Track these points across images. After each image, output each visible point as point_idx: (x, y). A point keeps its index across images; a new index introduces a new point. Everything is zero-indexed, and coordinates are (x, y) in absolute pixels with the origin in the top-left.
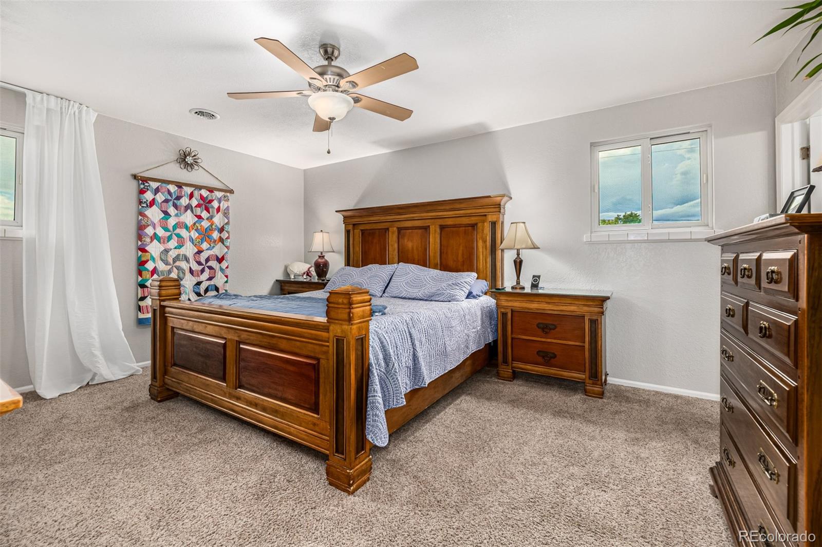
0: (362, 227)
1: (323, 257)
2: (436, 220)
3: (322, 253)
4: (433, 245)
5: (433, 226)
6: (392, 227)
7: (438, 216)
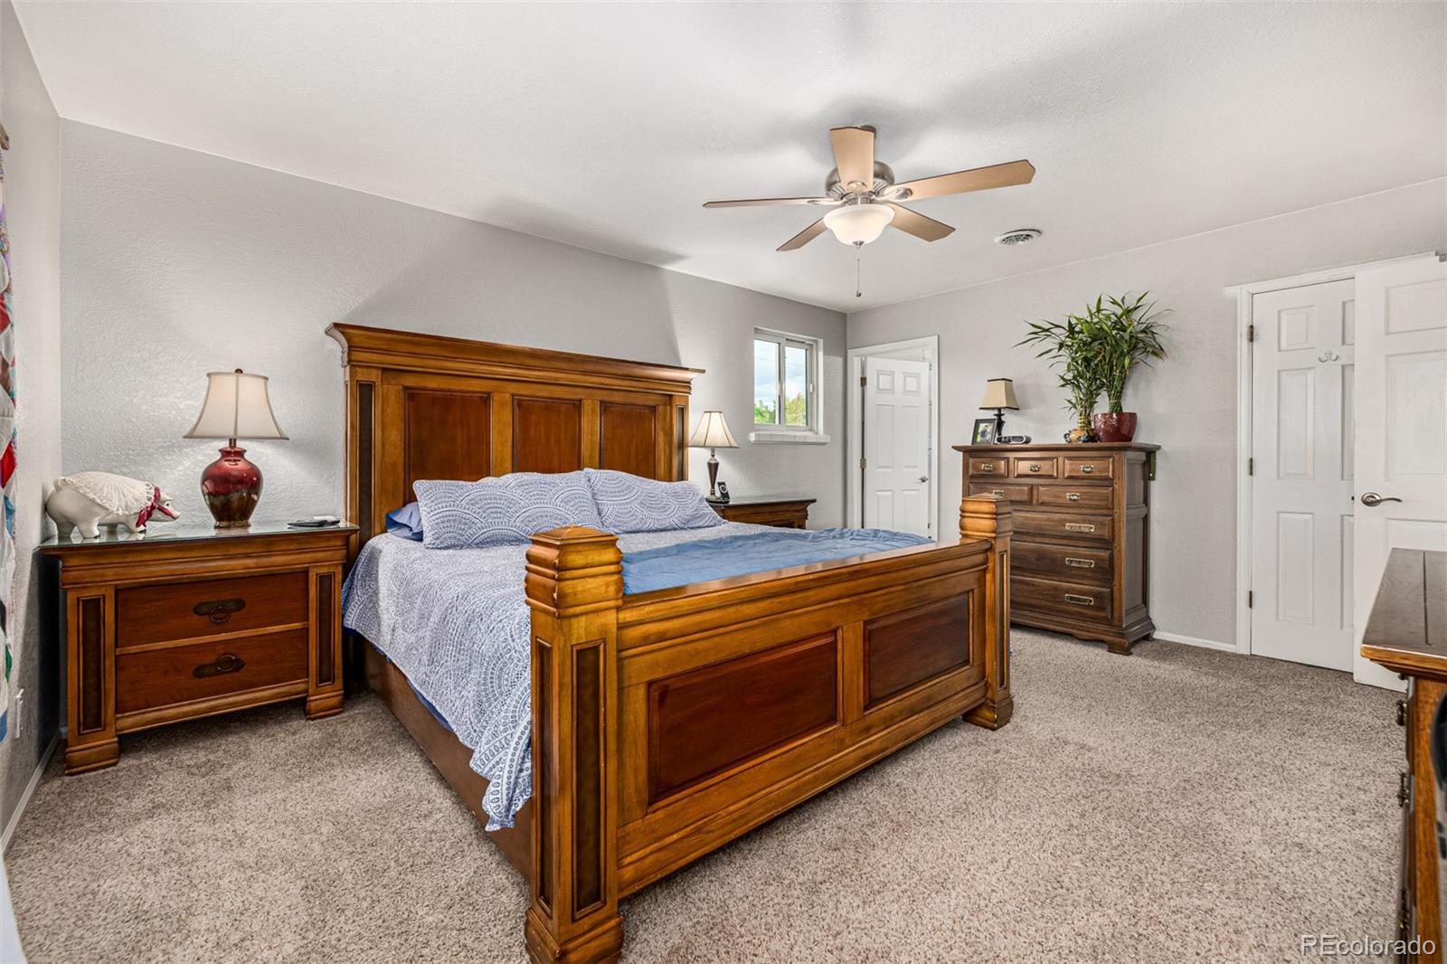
0: (411, 381)
1: (240, 454)
2: (594, 391)
3: (233, 442)
4: (589, 437)
5: (589, 402)
6: (500, 392)
7: (603, 384)
